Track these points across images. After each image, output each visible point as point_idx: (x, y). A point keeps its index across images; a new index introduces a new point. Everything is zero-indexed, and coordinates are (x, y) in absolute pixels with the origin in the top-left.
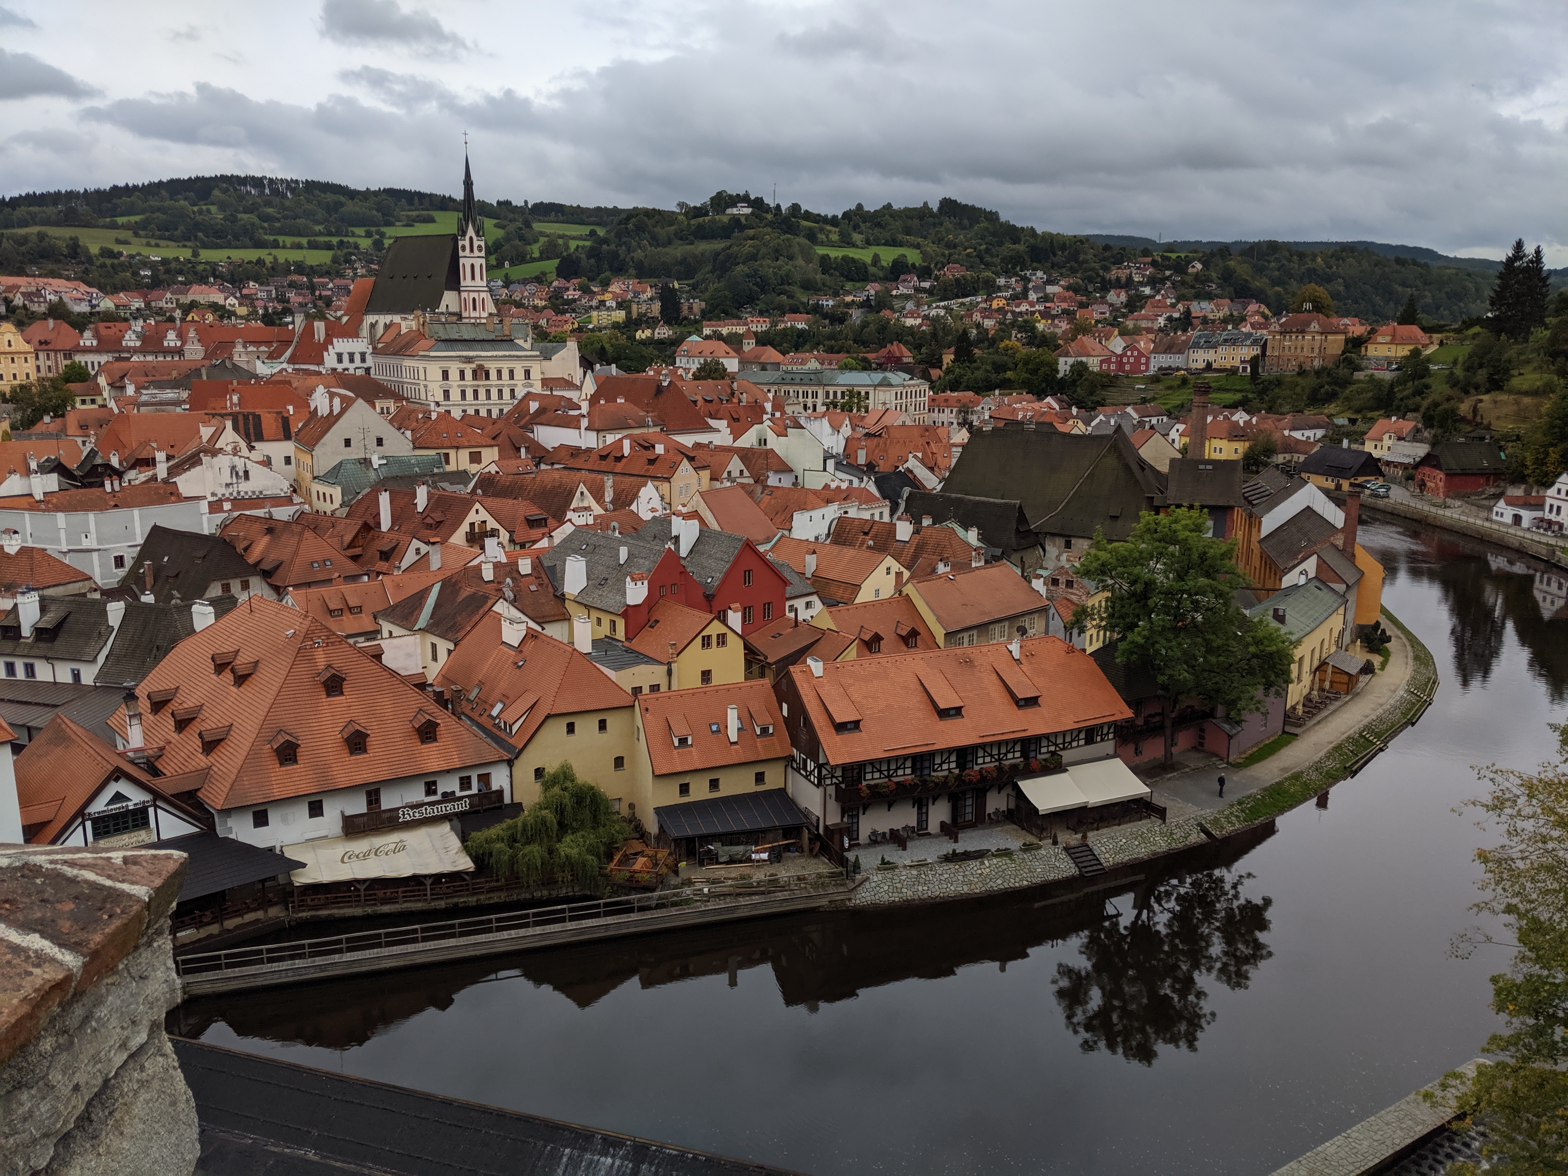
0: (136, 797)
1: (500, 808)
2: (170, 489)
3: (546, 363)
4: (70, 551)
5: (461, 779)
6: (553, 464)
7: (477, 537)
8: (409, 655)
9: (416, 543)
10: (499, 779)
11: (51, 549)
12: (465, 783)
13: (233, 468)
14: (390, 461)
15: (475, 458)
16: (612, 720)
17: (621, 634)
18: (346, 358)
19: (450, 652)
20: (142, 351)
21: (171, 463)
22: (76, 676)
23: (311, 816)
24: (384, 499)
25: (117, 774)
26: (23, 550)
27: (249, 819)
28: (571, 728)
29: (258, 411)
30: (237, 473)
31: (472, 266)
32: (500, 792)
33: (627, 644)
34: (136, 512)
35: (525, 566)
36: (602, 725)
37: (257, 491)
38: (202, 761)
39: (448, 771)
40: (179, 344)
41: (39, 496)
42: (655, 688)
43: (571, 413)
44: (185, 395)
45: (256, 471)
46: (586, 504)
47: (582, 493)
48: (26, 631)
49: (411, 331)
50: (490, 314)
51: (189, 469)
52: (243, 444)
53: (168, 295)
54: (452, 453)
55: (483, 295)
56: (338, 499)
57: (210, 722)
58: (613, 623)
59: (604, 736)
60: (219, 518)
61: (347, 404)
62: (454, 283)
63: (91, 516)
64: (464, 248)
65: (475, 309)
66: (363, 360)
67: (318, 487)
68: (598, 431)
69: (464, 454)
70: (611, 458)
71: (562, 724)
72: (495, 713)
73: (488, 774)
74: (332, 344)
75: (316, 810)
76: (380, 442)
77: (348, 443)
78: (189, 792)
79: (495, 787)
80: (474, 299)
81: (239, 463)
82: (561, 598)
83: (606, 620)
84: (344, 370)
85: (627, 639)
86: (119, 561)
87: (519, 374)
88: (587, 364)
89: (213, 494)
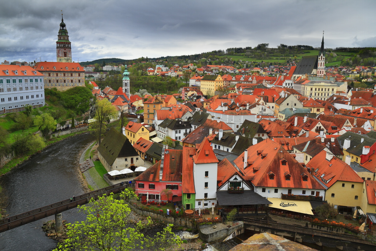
0: (239, 179)
1: (321, 201)
2: (249, 112)
3: (338, 87)
4: (228, 123)
5: (312, 192)
6: (338, 113)
7: (319, 130)
8: (301, 158)
9: (303, 130)
10: (322, 194)
11: (225, 122)
12: (313, 193)
13: (262, 108)
14: (297, 109)
15: (318, 110)
16: (356, 185)
17: (359, 161)
18: (288, 84)
19: (311, 159)
20: (244, 81)
21: (250, 106)
22: (228, 150)
23: (275, 192)
24: (296, 119)
25: (236, 174)
26: (221, 122)
27: (261, 190)
28: (343, 185)
29: (268, 96)
30: (263, 110)
31: (321, 63)
32: (322, 198)
33: (361, 165)
34: (242, 116)
35: (333, 140)
36: (353, 186)
37: (267, 114)
38: (252, 174)
39: (309, 189)
40: (252, 80)
41: (224, 111)
42: (369, 179)
43: (345, 100)
44: (252, 91)
45: (267, 109)
46: (348, 125)
47: (348, 122)
48: (220, 139)
49: (304, 78)
50: (324, 75)
51: (253, 108)
52: (265, 103)
53: (249, 70)
54: (313, 109)
55: (323, 70)
56: (284, 117)
57: (255, 166)
58: (357, 158)
59: (353, 189)
60: (259, 119)
61: (289, 96)
62: (316, 67)
63: (234, 116)
64: (319, 59)
65: (320, 73)
66: (291, 85)
67: (279, 114)
68: (353, 106)
69: (316, 109)
70: (357, 113)
71: (341, 184)
72: (322, 176)
73: (319, 192)
74: (285, 81)
75: (276, 191)
76: (295, 105)
77: (288, 104)
78: (249, 181)
79: (320, 195)
80: (321, 71)
81: (264, 107)
82: (342, 149)
83: (355, 157)
84: (287, 87)
85: (361, 163)
86: (237, 126)
87: (331, 90)
88: (349, 88)
89: (258, 114)
